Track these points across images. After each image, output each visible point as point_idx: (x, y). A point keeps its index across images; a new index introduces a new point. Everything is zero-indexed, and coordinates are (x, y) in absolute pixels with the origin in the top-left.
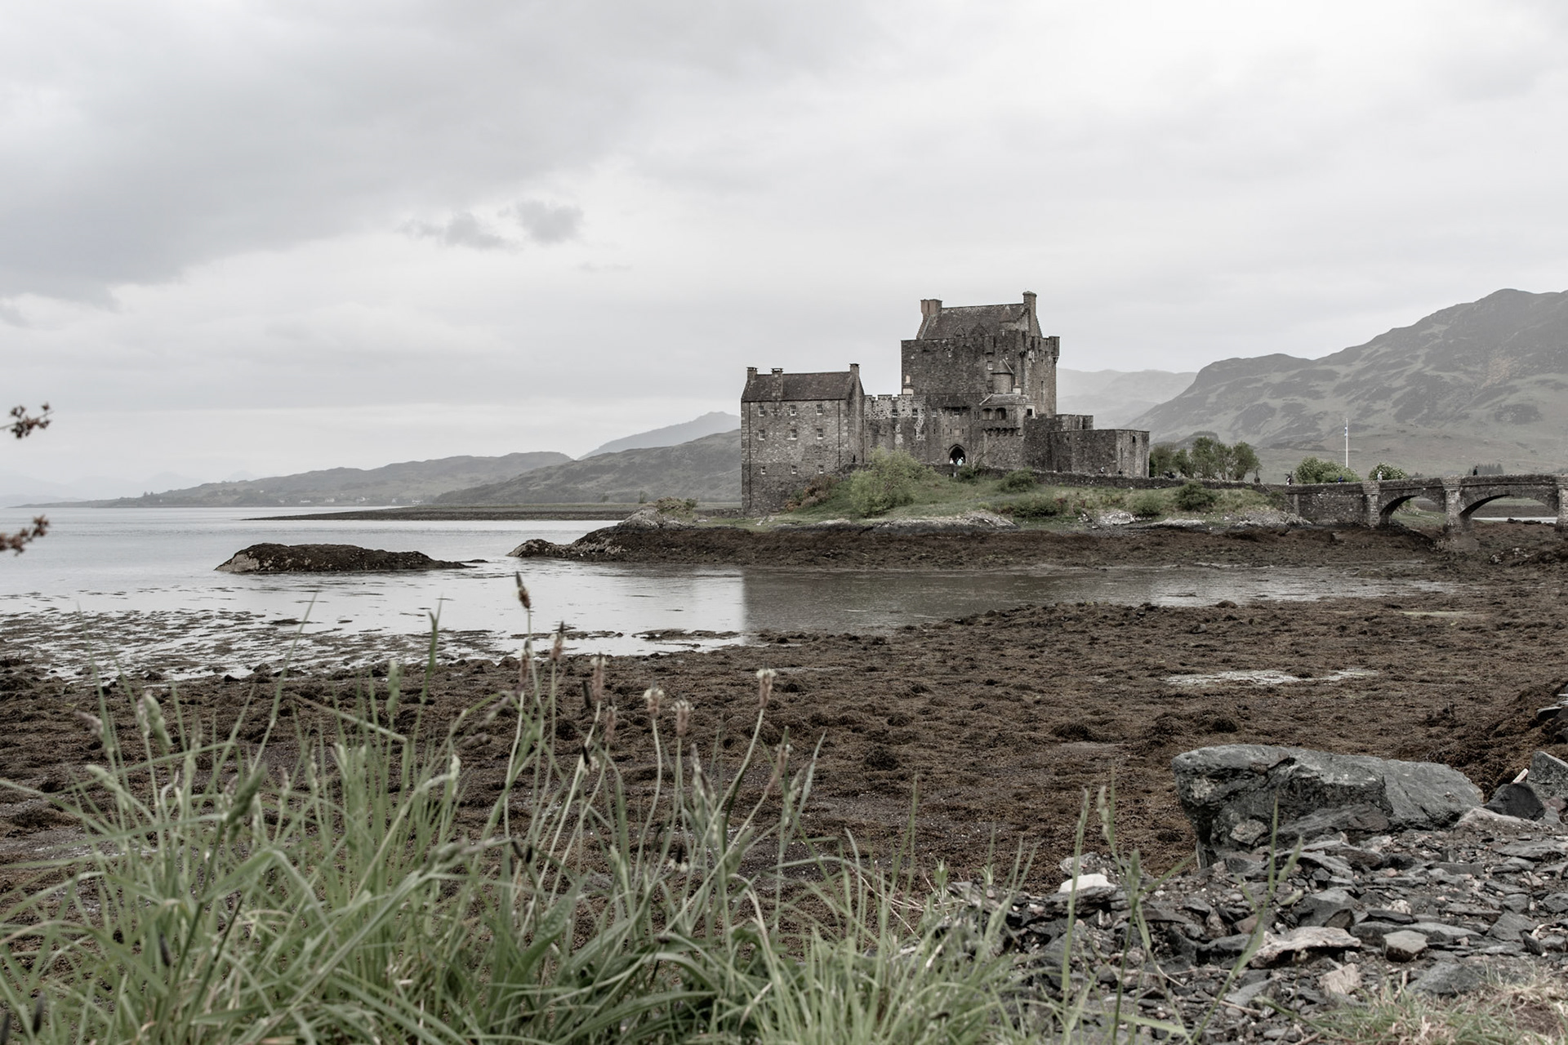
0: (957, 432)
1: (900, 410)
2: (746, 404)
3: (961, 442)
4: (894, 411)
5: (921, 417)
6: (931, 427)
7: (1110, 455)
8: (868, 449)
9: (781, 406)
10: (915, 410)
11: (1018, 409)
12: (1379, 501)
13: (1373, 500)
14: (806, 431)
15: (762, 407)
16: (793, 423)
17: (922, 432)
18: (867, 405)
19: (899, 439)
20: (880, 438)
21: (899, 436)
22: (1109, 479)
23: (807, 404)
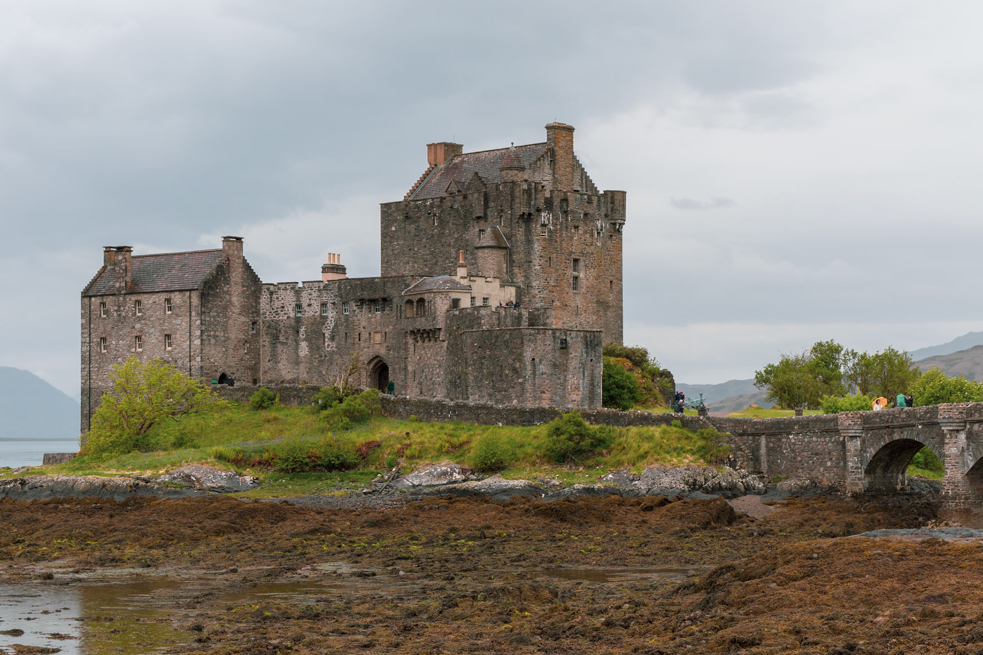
0: (378, 338)
1: (304, 305)
2: (86, 300)
3: (383, 352)
4: (299, 306)
5: (331, 314)
6: (345, 330)
7: (515, 370)
8: (265, 364)
9: (125, 300)
10: (324, 305)
11: (439, 301)
12: (863, 450)
13: (853, 446)
14: (153, 338)
15: (103, 304)
16: (138, 326)
17: (332, 338)
18: (264, 298)
19: (304, 349)
20: (280, 348)
21: (304, 344)
22: (470, 409)
23: (154, 297)
